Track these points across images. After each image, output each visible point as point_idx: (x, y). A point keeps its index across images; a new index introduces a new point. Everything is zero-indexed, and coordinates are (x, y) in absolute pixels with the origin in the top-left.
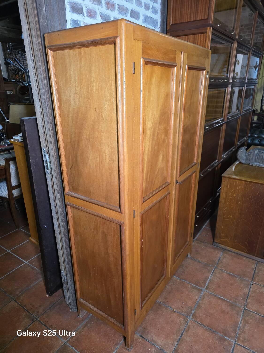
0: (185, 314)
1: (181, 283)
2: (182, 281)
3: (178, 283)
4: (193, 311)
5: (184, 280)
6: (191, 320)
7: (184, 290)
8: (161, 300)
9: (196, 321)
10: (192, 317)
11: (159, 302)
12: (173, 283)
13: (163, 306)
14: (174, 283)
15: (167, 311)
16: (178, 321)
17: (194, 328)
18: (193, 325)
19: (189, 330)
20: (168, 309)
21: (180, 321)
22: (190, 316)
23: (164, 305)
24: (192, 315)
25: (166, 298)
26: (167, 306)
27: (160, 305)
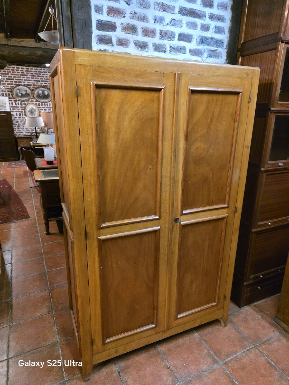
0: (178, 376)
1: (198, 343)
2: (201, 342)
3: (194, 342)
4: (189, 379)
5: (204, 342)
7: (196, 352)
10: (184, 383)
11: (160, 350)
13: (161, 356)
14: (191, 340)
15: (161, 363)
16: (166, 379)
20: (163, 362)
23: (163, 355)
24: (185, 381)
25: (169, 350)
26: (165, 358)
27: (159, 353)
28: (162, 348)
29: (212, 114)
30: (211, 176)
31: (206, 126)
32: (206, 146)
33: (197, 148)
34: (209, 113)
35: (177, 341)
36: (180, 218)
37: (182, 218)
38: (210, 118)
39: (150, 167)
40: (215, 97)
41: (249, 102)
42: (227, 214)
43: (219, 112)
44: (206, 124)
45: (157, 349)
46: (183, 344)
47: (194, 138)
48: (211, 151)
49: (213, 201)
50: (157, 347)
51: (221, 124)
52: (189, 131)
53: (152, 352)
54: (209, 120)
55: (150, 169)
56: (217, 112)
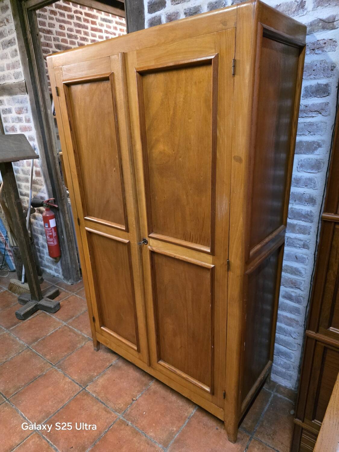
0: (128, 412)
1: (181, 417)
2: (185, 419)
3: (181, 412)
4: (130, 423)
5: (187, 423)
6: (117, 417)
7: (168, 419)
8: (153, 387)
9: (115, 423)
10: (122, 420)
11: (150, 384)
12: (181, 406)
13: (144, 388)
14: (181, 408)
15: (136, 392)
16: (120, 402)
17: (107, 418)
18: (111, 418)
19: (106, 411)
20: (138, 392)
21: (120, 404)
22: (124, 417)
23: (145, 389)
24: (125, 420)
25: (155, 393)
26: (144, 392)
27: (146, 385)
28: (154, 386)
29: (173, 102)
30: (185, 197)
31: (168, 122)
32: (173, 151)
33: (161, 153)
34: (170, 102)
35: (171, 395)
36: (148, 241)
37: (151, 241)
38: (172, 109)
39: (114, 169)
40: (175, 75)
41: (234, 74)
42: (213, 264)
43: (184, 99)
44: (168, 119)
45: (150, 381)
46: (170, 402)
47: (154, 138)
48: (180, 159)
49: (192, 236)
50: (152, 380)
51: (190, 119)
52: (146, 128)
53: (145, 379)
54: (172, 112)
55: (115, 171)
56: (182, 99)
